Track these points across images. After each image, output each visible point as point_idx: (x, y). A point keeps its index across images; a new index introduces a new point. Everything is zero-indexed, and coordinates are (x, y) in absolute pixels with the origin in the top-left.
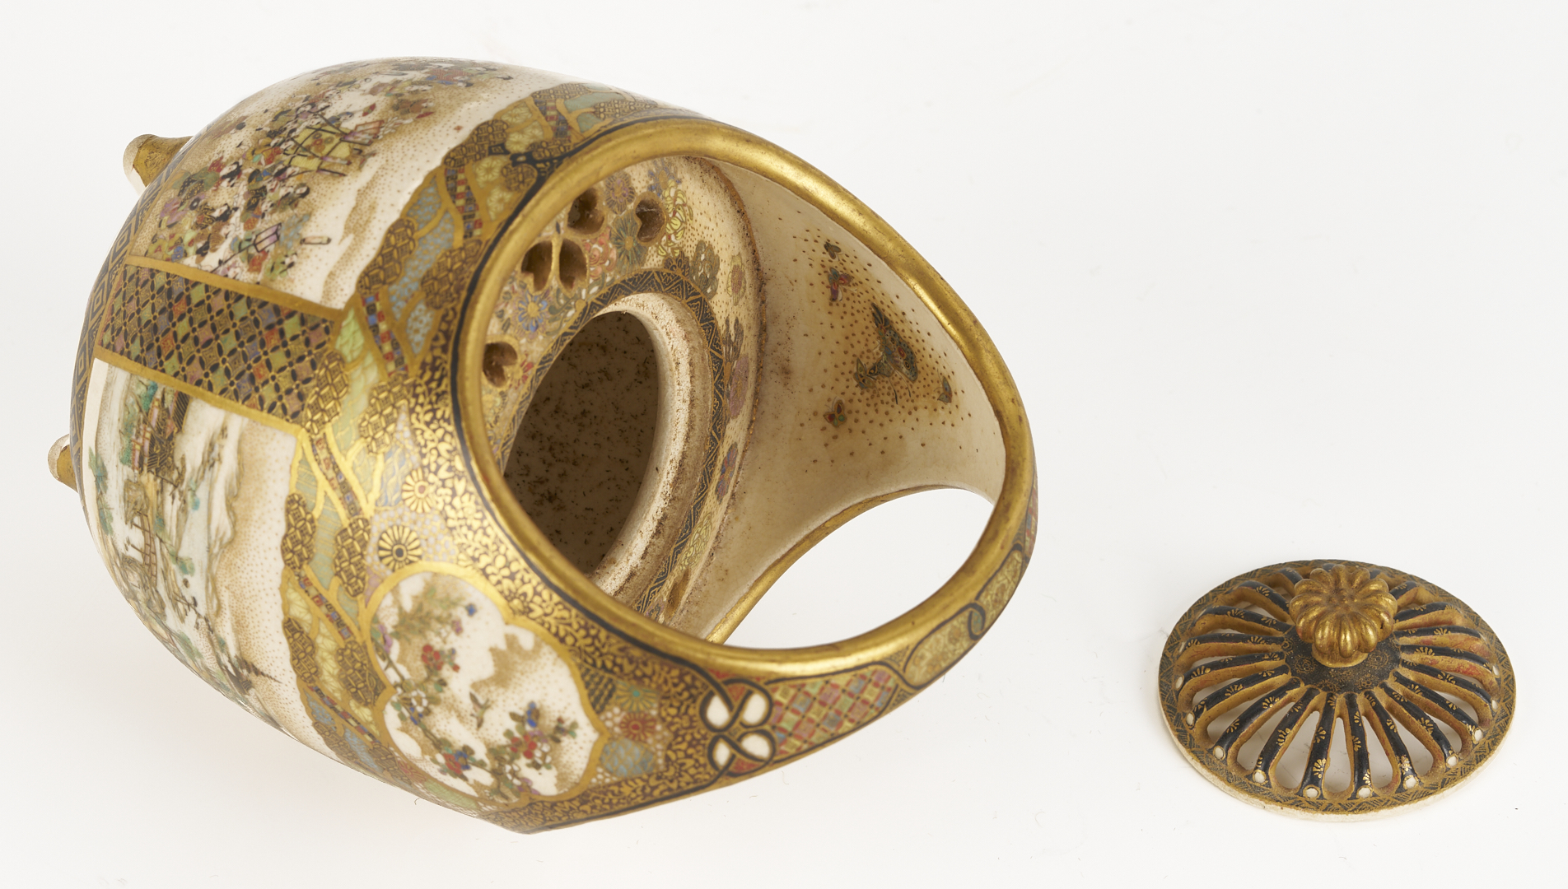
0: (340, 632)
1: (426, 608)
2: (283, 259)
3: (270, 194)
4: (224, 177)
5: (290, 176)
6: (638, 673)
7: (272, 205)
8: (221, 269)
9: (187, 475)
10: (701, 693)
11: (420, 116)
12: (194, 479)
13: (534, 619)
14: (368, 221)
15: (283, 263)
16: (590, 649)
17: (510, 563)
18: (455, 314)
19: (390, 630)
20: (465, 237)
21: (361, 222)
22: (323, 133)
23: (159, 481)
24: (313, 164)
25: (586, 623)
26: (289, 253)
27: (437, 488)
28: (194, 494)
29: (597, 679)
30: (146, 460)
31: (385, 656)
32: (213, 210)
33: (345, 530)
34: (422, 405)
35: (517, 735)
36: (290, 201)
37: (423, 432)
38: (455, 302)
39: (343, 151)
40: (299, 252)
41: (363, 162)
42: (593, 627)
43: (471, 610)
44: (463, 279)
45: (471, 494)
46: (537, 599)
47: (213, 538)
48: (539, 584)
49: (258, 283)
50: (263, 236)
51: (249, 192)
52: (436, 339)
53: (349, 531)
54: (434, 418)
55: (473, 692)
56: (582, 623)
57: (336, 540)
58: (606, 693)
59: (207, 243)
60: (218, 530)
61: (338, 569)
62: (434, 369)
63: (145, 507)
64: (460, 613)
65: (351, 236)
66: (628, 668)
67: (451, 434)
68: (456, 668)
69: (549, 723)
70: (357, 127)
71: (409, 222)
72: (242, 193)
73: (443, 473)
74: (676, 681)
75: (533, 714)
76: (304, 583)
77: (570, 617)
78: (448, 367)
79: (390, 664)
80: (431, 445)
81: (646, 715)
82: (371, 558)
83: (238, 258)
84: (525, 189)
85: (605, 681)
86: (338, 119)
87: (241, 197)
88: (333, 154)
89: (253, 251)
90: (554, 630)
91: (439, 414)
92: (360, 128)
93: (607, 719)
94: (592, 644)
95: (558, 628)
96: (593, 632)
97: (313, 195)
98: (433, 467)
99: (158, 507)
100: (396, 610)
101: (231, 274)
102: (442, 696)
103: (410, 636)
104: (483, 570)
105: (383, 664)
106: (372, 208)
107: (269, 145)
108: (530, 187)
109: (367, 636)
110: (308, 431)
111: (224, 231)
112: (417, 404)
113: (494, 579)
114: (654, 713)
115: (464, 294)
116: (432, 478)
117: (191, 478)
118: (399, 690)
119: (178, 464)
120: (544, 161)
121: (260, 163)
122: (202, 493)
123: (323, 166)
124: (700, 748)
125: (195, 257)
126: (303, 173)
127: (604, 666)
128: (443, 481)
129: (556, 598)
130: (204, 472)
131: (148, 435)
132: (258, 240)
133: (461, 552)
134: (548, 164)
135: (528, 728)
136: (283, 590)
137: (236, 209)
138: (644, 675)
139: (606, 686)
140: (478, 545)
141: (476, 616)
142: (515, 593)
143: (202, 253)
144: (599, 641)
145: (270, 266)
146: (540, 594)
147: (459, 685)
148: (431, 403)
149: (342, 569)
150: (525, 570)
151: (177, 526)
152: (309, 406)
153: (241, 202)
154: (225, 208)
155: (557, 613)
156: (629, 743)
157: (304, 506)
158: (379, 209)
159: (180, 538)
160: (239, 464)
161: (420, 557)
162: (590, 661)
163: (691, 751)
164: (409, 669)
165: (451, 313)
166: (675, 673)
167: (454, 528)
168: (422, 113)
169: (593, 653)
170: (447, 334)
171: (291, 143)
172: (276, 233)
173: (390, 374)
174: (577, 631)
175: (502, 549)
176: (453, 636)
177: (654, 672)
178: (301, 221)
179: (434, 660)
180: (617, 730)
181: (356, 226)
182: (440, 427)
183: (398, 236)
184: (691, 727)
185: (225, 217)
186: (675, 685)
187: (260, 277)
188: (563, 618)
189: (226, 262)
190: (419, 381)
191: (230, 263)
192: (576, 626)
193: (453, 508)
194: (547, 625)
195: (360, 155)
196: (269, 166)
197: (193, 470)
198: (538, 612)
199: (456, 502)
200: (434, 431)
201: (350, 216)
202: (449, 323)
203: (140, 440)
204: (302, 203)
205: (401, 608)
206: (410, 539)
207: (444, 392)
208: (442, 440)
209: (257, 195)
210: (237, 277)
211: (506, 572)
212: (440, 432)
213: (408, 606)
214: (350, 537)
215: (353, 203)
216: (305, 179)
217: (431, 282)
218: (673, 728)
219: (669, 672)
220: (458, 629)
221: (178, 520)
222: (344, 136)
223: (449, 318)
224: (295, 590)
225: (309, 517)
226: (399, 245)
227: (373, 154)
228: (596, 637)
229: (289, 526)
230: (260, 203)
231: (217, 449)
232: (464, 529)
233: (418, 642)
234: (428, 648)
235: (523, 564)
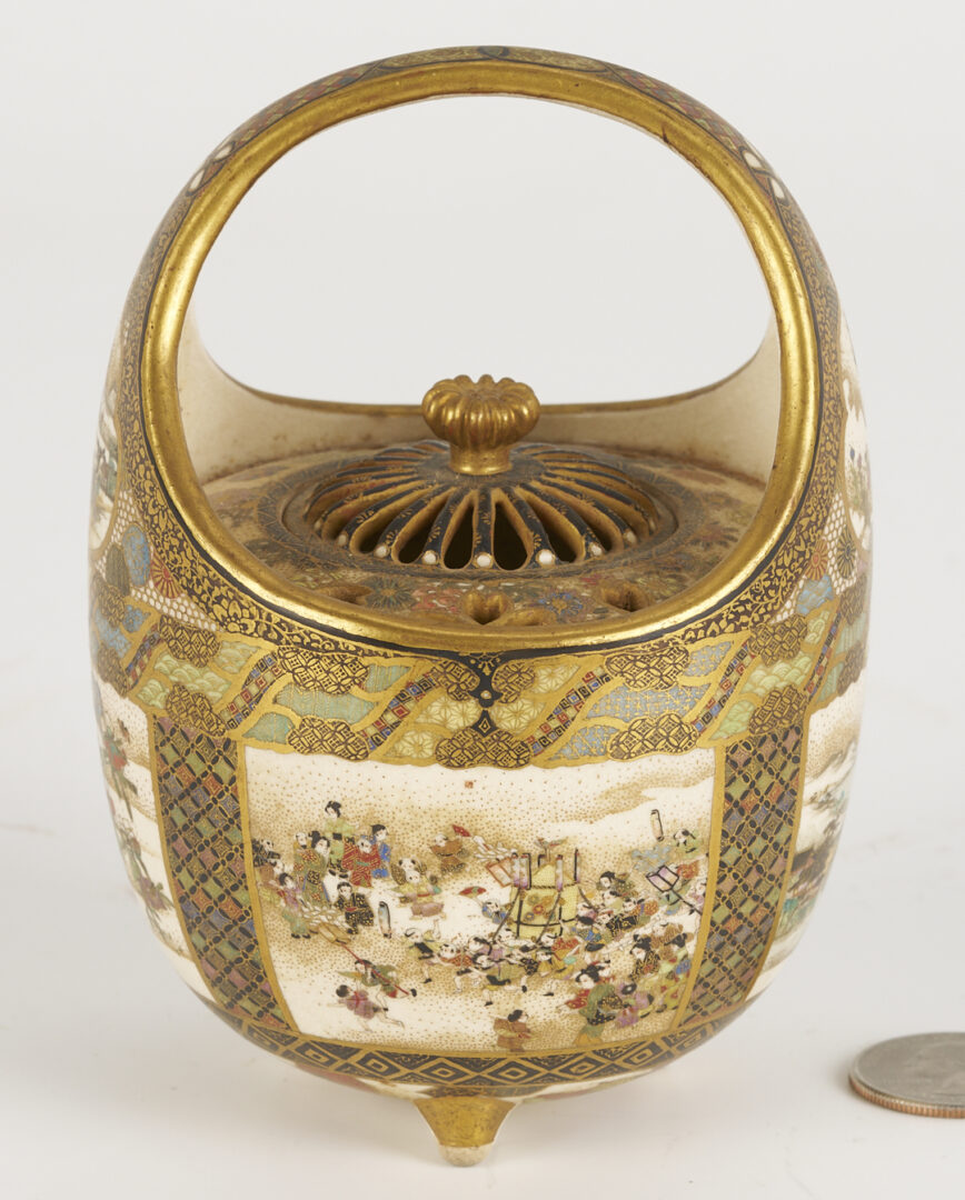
2: (681, 845)
3: (616, 913)
4: (596, 978)
5: (590, 907)
6: (814, 271)
7: (628, 900)
8: (698, 906)
11: (466, 834)
13: (839, 388)
14: (624, 788)
15: (685, 843)
16: (828, 323)
17: (826, 436)
18: (686, 632)
20: (608, 680)
21: (626, 795)
22: (524, 913)
24: (570, 894)
25: (822, 337)
26: (675, 843)
27: (811, 544)
32: (638, 962)
34: (766, 606)
36: (621, 886)
37: (784, 589)
38: (677, 640)
39: (545, 875)
40: (671, 835)
41: (553, 844)
44: (653, 649)
45: (805, 508)
46: (832, 393)
48: (826, 399)
49: (707, 855)
50: (663, 885)
51: (615, 937)
52: (713, 634)
54: (771, 587)
56: (824, 341)
59: (674, 942)
62: (737, 615)
65: (644, 793)
66: (817, 282)
67: (777, 561)
70: (503, 886)
71: (612, 746)
72: (617, 944)
73: (802, 547)
77: (826, 354)
78: (731, 604)
80: (789, 574)
83: (686, 897)
84: (526, 663)
86: (497, 913)
87: (622, 941)
88: (552, 883)
89: (679, 884)
90: (836, 365)
91: (767, 584)
92: (507, 880)
95: (834, 362)
96: (822, 328)
97: (610, 867)
98: (801, 559)
101: (700, 893)
104: (837, 458)
106: (608, 794)
107: (550, 961)
108: (521, 661)
111: (661, 932)
112: (767, 612)
113: (837, 445)
115: (667, 636)
116: (808, 555)
120: (480, 673)
121: (577, 952)
123: (570, 881)
125: (687, 945)
126: (584, 897)
129: (825, 376)
132: (668, 887)
133: (836, 489)
134: (480, 666)
137: (635, 937)
140: (828, 475)
142: (836, 417)
143: (681, 940)
144: (822, 318)
145: (690, 855)
148: (762, 600)
150: (824, 418)
152: (790, 722)
153: (627, 938)
154: (636, 950)
155: (830, 368)
158: (608, 786)
160: (827, 766)
161: (847, 528)
162: (831, 320)
165: (688, 636)
166: (795, 239)
167: (827, 506)
168: (459, 837)
169: (828, 319)
170: (705, 628)
171: (544, 939)
172: (657, 874)
173: (752, 658)
174: (828, 343)
175: (823, 449)
177: (806, 257)
178: (640, 857)
181: (631, 795)
182: (776, 575)
183: (630, 747)
185: (644, 943)
187: (702, 857)
188: (829, 361)
189: (691, 906)
190: (751, 624)
191: (691, 901)
192: (827, 346)
193: (817, 518)
194: (836, 374)
195: (545, 854)
196: (580, 940)
198: (836, 387)
199: (813, 518)
200: (779, 578)
201: (622, 811)
202: (696, 631)
204: (618, 872)
206: (841, 546)
207: (751, 592)
208: (783, 566)
209: (617, 925)
210: (704, 882)
211: (831, 436)
212: (779, 572)
215: (609, 817)
216: (589, 889)
217: (665, 679)
219: (798, 245)
222: (521, 889)
223: (692, 635)
225: (846, 663)
226: (640, 738)
227: (541, 841)
228: (822, 323)
230: (626, 916)
232: (825, 496)
235: (823, 422)
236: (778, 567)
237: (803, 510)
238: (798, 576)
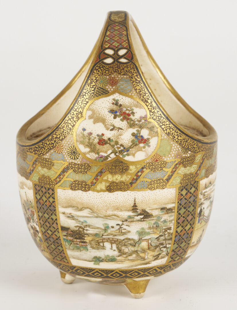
0: (104, 173)
1: (87, 144)
2: (30, 205)
6: (95, 81)
8: (37, 224)
9: (79, 225)
10: (102, 65)
12: (79, 222)
13: (83, 111)
16: (89, 94)
17: (69, 119)
19: (97, 155)
23: (85, 236)
25: (82, 96)
27: (56, 143)
28: (82, 222)
29: (98, 92)
30: (82, 240)
31: (107, 157)
33: (73, 170)
34: (42, 152)
35: (122, 117)
37: (46, 150)
40: (28, 201)
42: (83, 94)
43: (84, 130)
45: (56, 133)
46: (77, 110)
47: (92, 216)
48: (73, 110)
49: (35, 211)
52: (31, 152)
53: (73, 169)
55: (110, 130)
56: (82, 97)
57: (77, 173)
58: (101, 90)
60: (89, 214)
61: (85, 172)
62: (35, 150)
63: (95, 241)
64: (86, 133)
65: (24, 186)
66: (94, 84)
67: (45, 141)
68: (103, 135)
69: (115, 107)
73: (53, 142)
74: (97, 71)
75: (112, 111)
76: (93, 184)
77: (80, 100)
78: (34, 146)
79: (108, 156)
80: (48, 147)
81: (109, 79)
82: (78, 161)
83: (34, 219)
85: (98, 90)
89: (32, 215)
90: (85, 105)
91: (42, 146)
93: (110, 90)
94: (87, 94)
95: (84, 104)
96: (84, 94)
98: (52, 145)
99: (93, 236)
100: (90, 153)
101: (37, 220)
102: (114, 140)
103: (97, 149)
104: (73, 126)
105: (109, 159)
109: (102, 164)
110: (55, 185)
112: (42, 153)
113: (74, 123)
114: (108, 77)
115: (24, 148)
116: (55, 145)
117: (79, 223)
118: (117, 154)
119: (77, 229)
122: (82, 220)
124: (120, 66)
125: (39, 234)
127: (93, 90)
128: (55, 141)
129: (76, 105)
130: (76, 219)
131: (76, 240)
133: (70, 134)
135: (118, 114)
136: (98, 191)
138: (96, 79)
139: (99, 90)
140: (67, 129)
141: (85, 128)
142: (77, 117)
143: (38, 232)
144: (87, 92)
145: (32, 208)
146: (76, 109)
147: (108, 134)
148: (40, 149)
149: (84, 171)
150: (70, 114)
151: (95, 229)
152: (50, 186)
155: (80, 104)
156: (118, 84)
157: (72, 184)
159: (98, 228)
160: (69, 207)
161: (74, 146)
162: (92, 94)
163: (121, 68)
164: (108, 150)
166: (95, 71)
167: (64, 136)
169: (90, 93)
172: (29, 210)
173: (38, 163)
174: (84, 98)
175: (67, 121)
176: (93, 135)
177: (95, 77)
179: (102, 142)
180: (114, 87)
182: (44, 145)
184: (113, 68)
186: (99, 71)
188: (81, 103)
190: (38, 154)
191: (36, 222)
192: (83, 99)
193: (60, 137)
194: (84, 107)
197: (77, 223)
198: (80, 109)
199: (58, 136)
200: (45, 146)
203: (78, 243)
205: (89, 152)
206: (70, 150)
207: (38, 146)
208: (46, 144)
210: (36, 218)
211: (72, 120)
212: (45, 145)
213: (88, 150)
214: (75, 169)
217: (24, 158)
218: (113, 72)
219: (95, 73)
220: (90, 134)
221: (93, 228)
224: (96, 187)
225: (74, 182)
226: (22, 171)
228: (85, 93)
229: (78, 189)
231: (68, 215)
232: (64, 133)
233: (98, 146)
234: (99, 143)
235: (69, 115)
236: (45, 143)
237: (55, 132)
238: (51, 149)
